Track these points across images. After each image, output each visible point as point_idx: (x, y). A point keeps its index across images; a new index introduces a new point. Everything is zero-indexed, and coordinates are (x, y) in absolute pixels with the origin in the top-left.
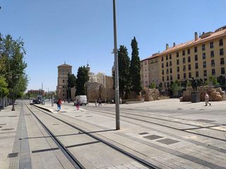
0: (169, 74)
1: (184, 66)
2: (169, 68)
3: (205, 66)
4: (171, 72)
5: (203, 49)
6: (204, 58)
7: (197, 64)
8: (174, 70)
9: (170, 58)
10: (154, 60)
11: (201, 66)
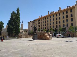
0: (39, 27)
1: (44, 24)
2: (39, 25)
3: (51, 24)
4: (39, 26)
5: (51, 18)
6: (51, 21)
7: (48, 23)
8: (41, 26)
9: (39, 21)
10: (34, 22)
11: (49, 24)
